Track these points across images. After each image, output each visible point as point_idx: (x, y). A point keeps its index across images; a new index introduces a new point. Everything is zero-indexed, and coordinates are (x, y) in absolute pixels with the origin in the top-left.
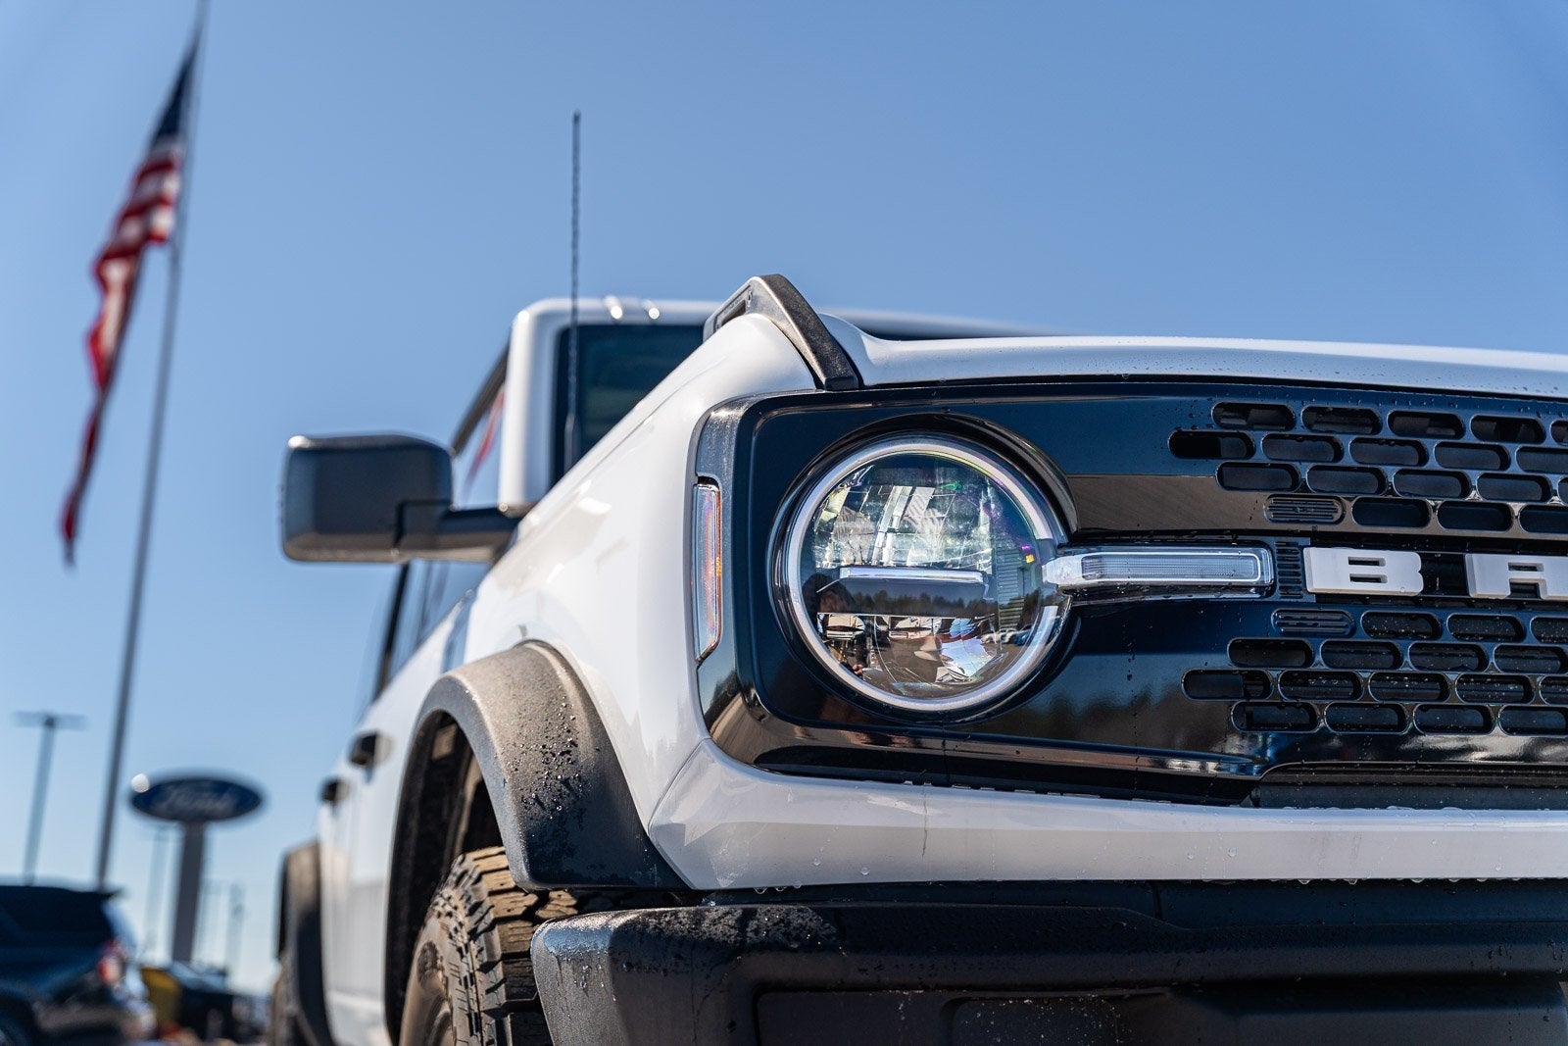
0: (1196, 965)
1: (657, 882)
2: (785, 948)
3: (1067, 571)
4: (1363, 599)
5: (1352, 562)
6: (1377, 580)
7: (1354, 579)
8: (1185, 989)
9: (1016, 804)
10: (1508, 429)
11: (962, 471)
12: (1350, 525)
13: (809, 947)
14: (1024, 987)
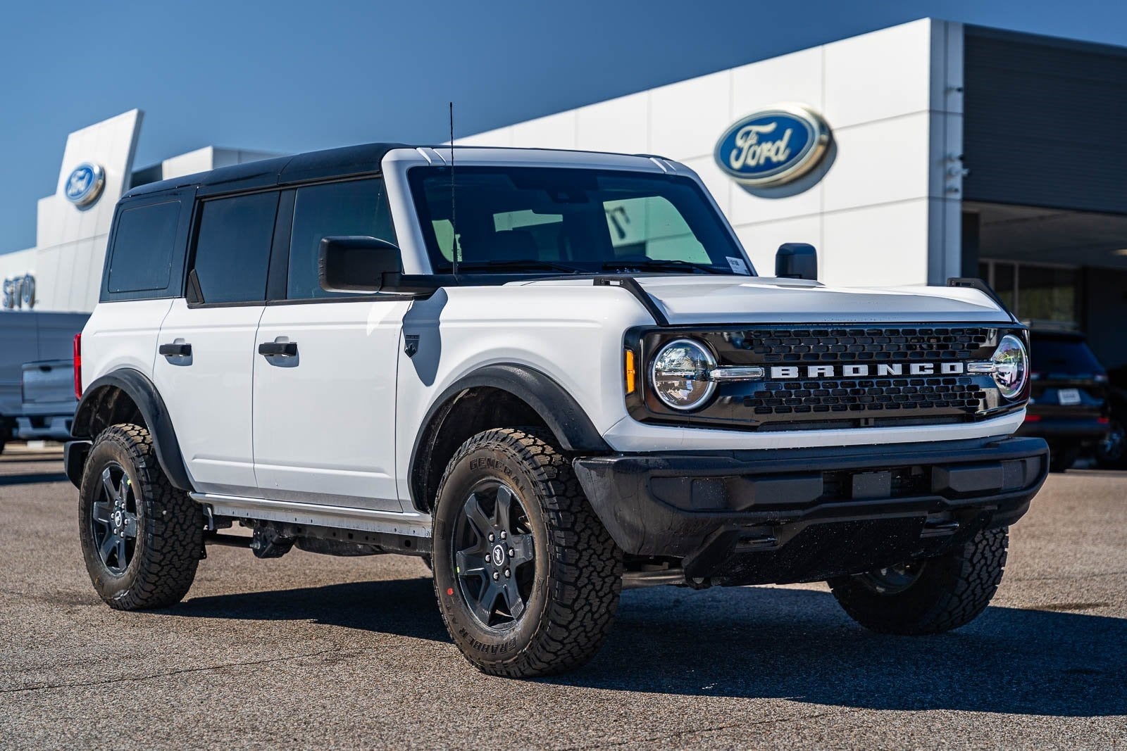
0: (746, 471)
1: (606, 449)
2: (659, 468)
3: (716, 374)
4: (784, 380)
5: (783, 370)
6: (787, 374)
7: (783, 374)
8: (743, 476)
9: (705, 432)
10: (820, 333)
11: (693, 348)
12: (783, 360)
13: (664, 468)
14: (706, 476)
